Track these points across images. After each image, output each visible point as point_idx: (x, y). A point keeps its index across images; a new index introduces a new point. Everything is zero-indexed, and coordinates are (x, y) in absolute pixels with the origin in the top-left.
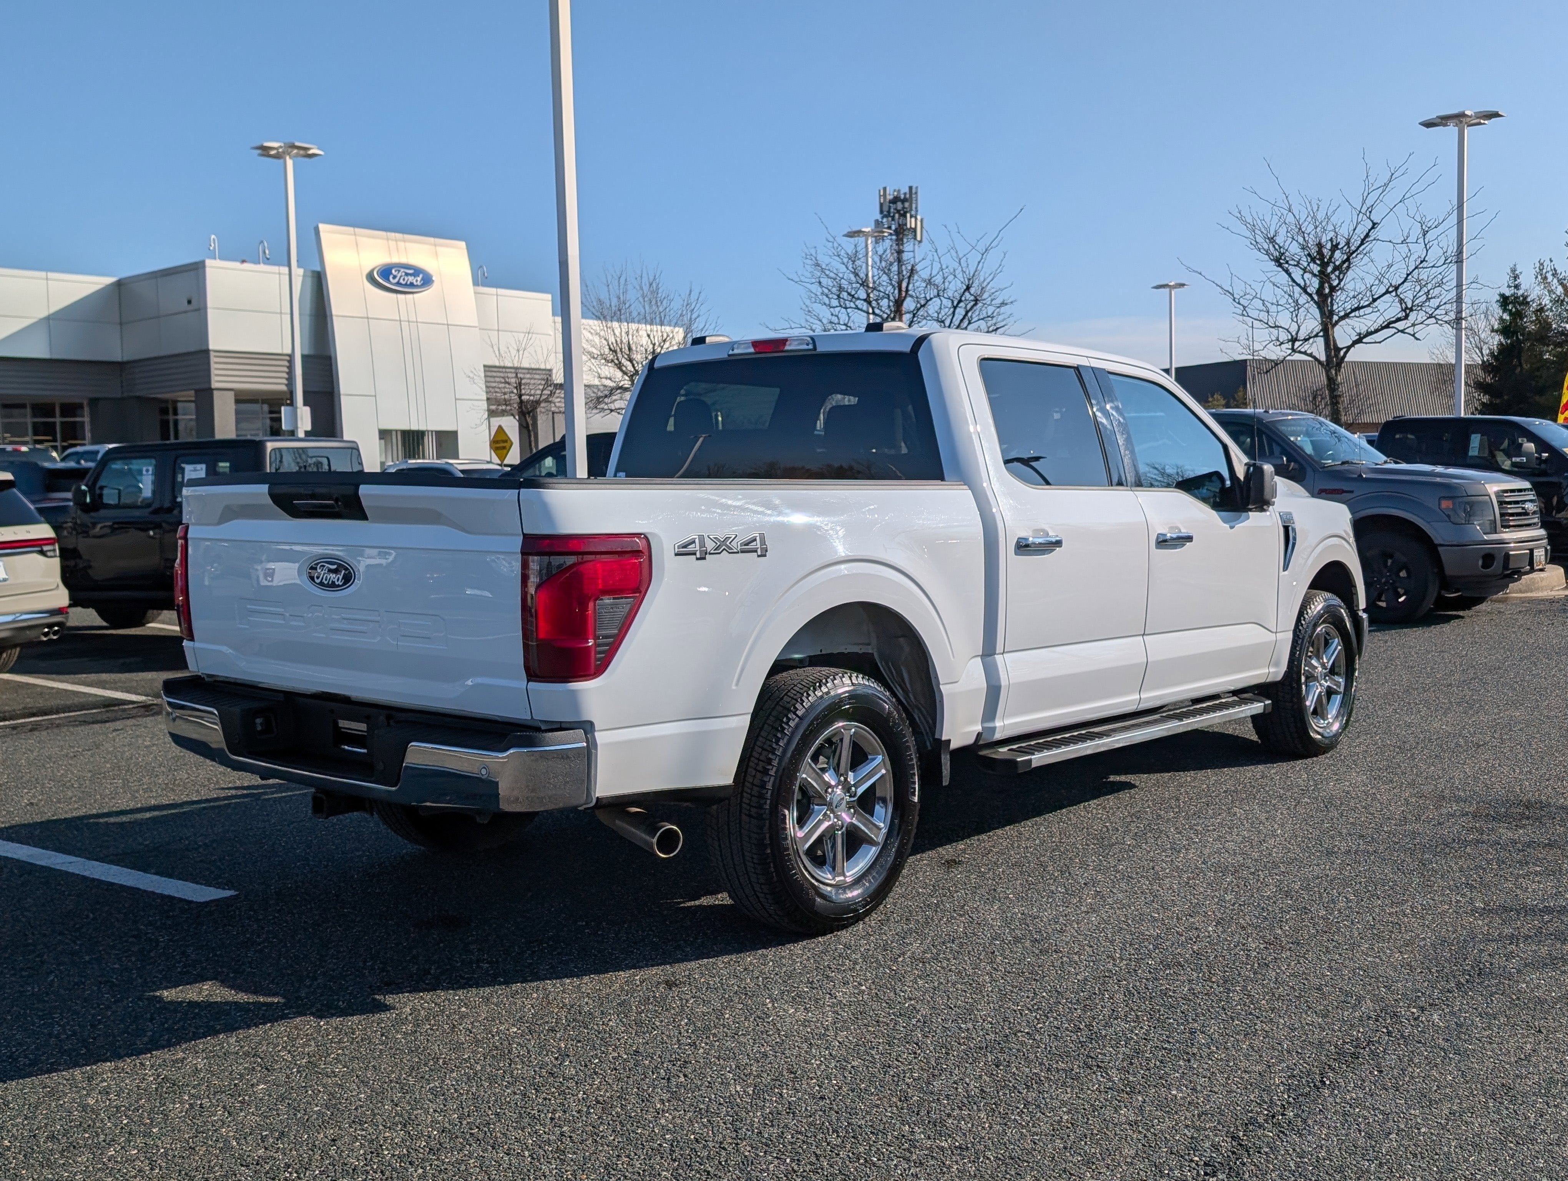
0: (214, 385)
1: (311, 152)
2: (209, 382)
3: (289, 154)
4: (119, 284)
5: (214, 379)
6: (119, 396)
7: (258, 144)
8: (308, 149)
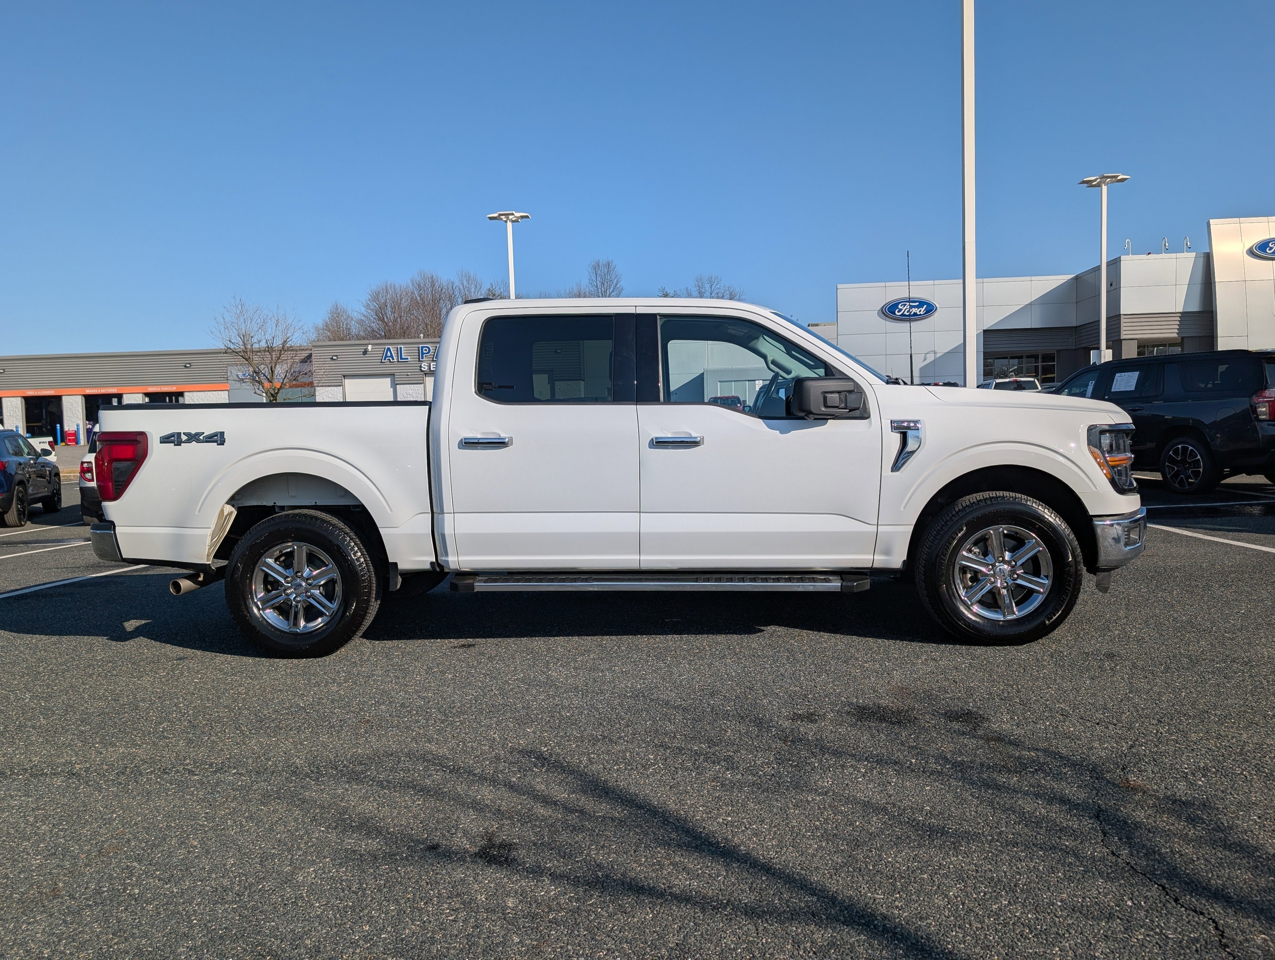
0: (1123, 337)
1: (1119, 178)
2: (1120, 335)
3: (1104, 183)
4: (1077, 278)
5: (1123, 333)
6: (1074, 348)
7: (1081, 180)
8: (1118, 176)
